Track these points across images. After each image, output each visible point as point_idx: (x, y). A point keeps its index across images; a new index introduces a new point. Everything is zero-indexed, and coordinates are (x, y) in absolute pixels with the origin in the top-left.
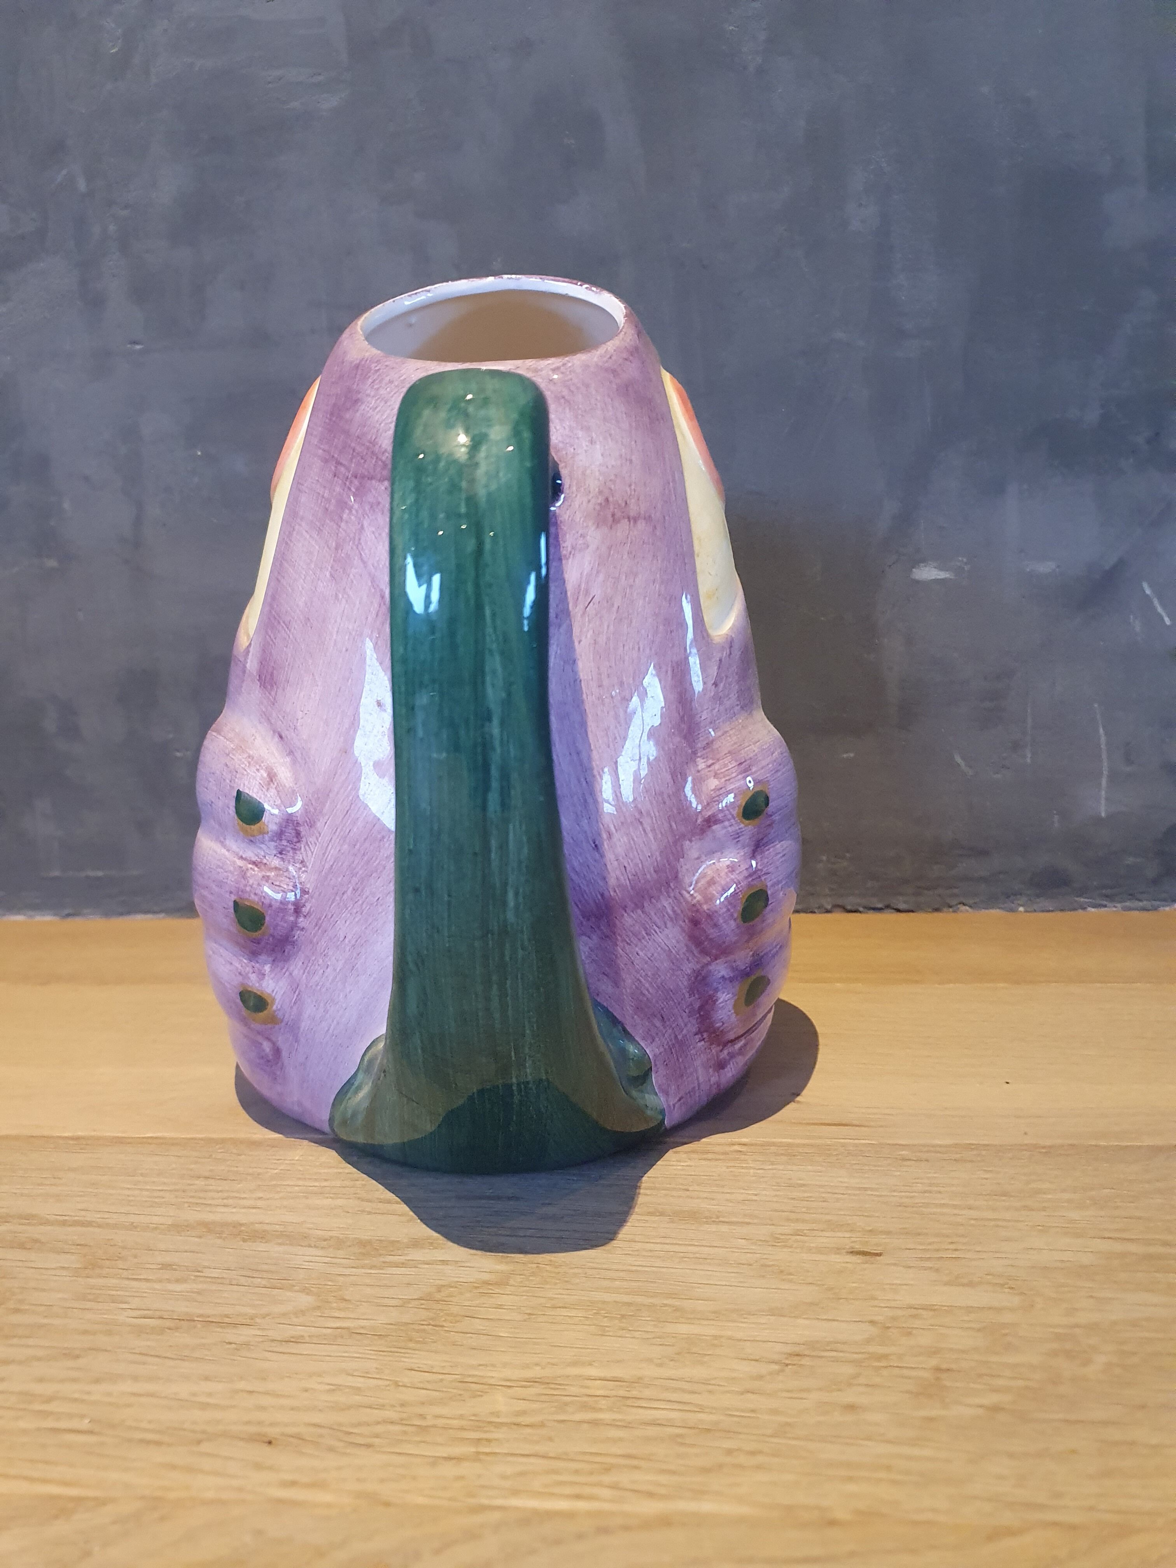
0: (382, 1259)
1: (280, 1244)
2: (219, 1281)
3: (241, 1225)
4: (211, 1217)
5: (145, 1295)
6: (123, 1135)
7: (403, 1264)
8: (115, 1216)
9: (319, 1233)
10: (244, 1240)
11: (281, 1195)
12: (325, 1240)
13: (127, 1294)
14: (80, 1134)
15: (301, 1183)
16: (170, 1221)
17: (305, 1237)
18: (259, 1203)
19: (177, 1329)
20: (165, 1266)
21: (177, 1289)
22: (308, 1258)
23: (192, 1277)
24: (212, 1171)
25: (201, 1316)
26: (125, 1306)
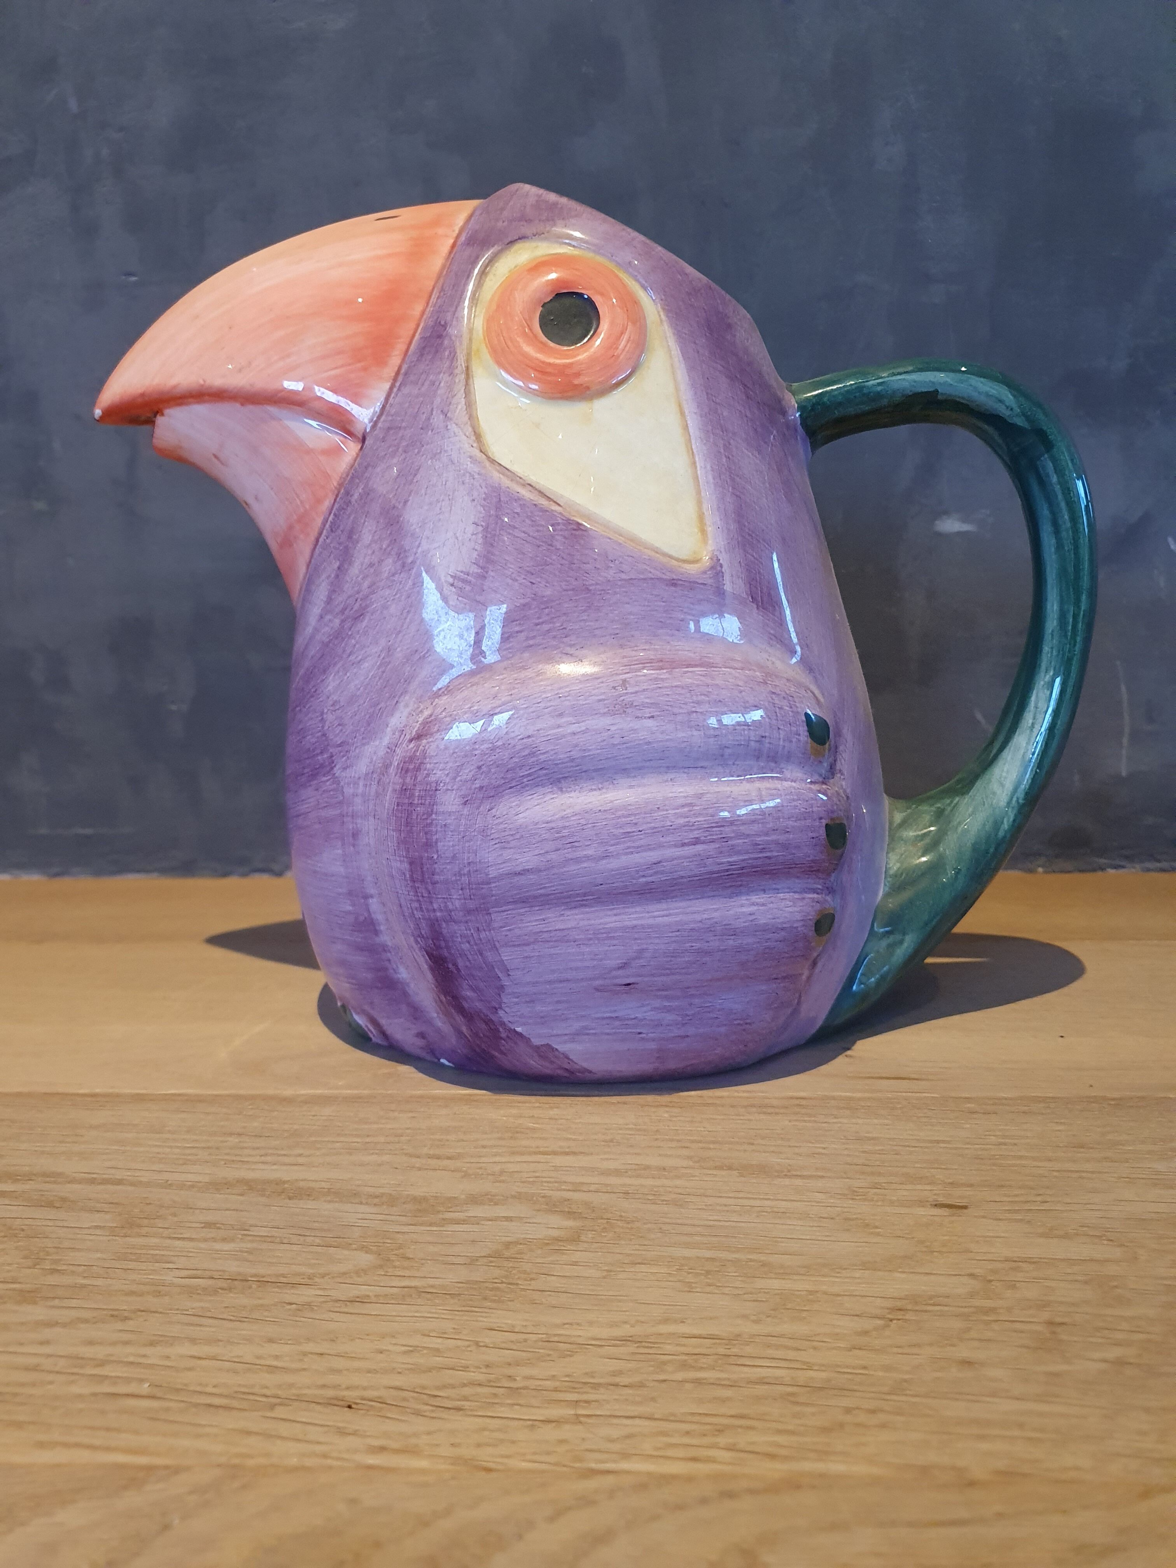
0: (440, 1216)
1: (329, 1202)
2: (269, 1240)
3: (284, 1182)
4: (251, 1175)
5: (191, 1254)
6: (145, 1092)
7: (464, 1221)
8: (147, 1174)
9: (370, 1189)
10: (290, 1198)
11: (323, 1151)
12: (377, 1197)
13: (172, 1253)
15: (341, 1139)
16: (207, 1179)
17: (355, 1194)
18: (300, 1160)
20: (209, 1225)
21: (225, 1249)
22: (360, 1216)
23: (240, 1236)
24: (244, 1127)
25: (255, 1275)
26: (171, 1266)
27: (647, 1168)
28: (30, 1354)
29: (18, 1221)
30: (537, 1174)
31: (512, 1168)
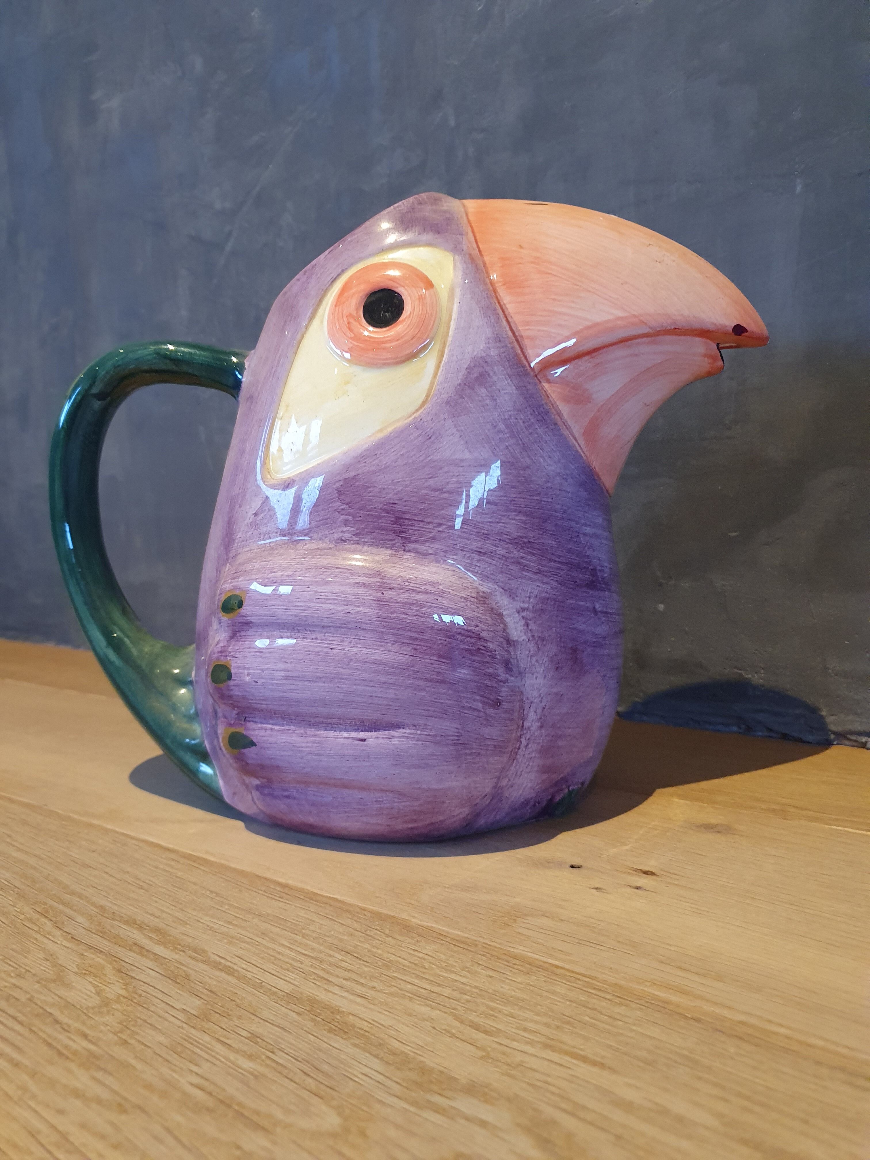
0: (429, 1097)
1: (356, 1045)
2: (280, 1068)
3: (339, 1012)
4: (323, 996)
5: (218, 1063)
6: (319, 892)
7: (444, 1110)
8: (255, 970)
9: (396, 1044)
10: (330, 1031)
11: (393, 989)
12: (394, 1054)
13: (206, 1056)
14: (291, 882)
15: (417, 981)
16: (287, 988)
17: (380, 1045)
18: (371, 993)
19: (210, 1111)
20: (254, 1038)
21: (245, 1066)
22: (366, 1070)
23: (263, 1057)
24: (356, 946)
25: (240, 1104)
26: (195, 1068)
27: (664, 1112)
28: (43, 1118)
29: (145, 987)
30: (549, 1079)
31: (534, 1063)
